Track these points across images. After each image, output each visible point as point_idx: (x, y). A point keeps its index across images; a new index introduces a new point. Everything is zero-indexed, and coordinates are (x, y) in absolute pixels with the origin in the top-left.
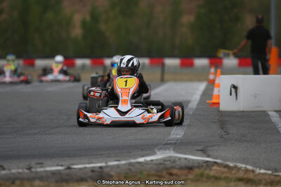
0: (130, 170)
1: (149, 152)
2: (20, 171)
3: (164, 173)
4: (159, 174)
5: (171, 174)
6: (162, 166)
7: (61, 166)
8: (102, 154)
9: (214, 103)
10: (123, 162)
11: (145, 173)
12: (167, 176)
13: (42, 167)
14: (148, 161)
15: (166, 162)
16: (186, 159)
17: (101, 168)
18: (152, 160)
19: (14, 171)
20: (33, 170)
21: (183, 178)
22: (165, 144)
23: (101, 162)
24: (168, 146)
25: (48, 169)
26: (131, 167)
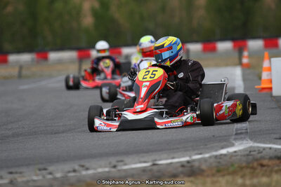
0: (219, 162)
1: (225, 143)
2: (107, 169)
3: (255, 164)
4: (251, 165)
5: (262, 166)
6: (251, 157)
7: (145, 162)
8: (178, 148)
9: (263, 89)
10: (207, 155)
11: (236, 165)
12: (259, 167)
13: (125, 164)
14: (232, 153)
15: (252, 153)
16: (270, 148)
17: (188, 162)
18: (235, 152)
19: (100, 170)
20: (119, 168)
21: (276, 168)
22: (236, 134)
23: (183, 157)
24: (242, 136)
25: (134, 166)
26: (219, 160)
